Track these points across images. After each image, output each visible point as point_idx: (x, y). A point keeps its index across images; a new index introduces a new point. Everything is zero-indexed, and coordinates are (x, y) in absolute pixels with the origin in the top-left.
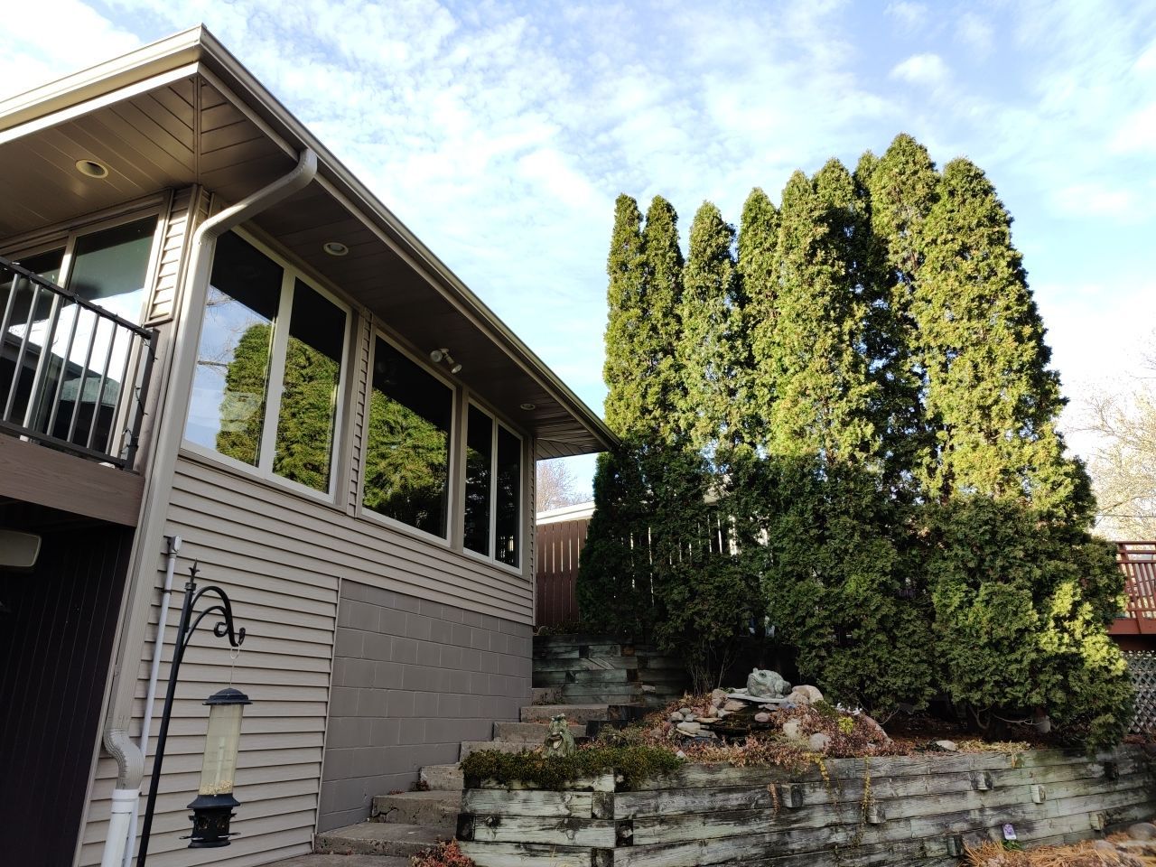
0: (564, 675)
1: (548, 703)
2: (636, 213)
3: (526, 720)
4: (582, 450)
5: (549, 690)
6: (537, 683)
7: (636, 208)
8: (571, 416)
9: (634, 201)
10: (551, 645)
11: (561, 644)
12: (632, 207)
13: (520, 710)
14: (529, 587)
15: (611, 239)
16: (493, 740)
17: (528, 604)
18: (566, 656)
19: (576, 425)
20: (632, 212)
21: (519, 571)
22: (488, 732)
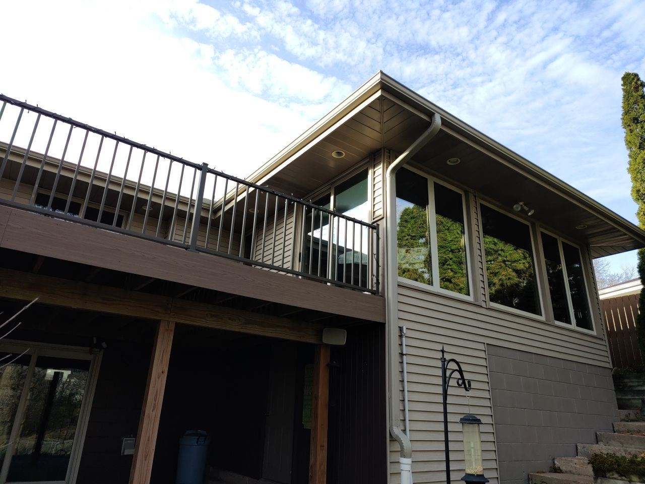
0: (640, 401)
1: (632, 421)
2: (639, 82)
3: (619, 431)
4: (625, 249)
5: (631, 412)
6: (621, 406)
7: (638, 79)
8: (614, 228)
9: (636, 75)
10: (626, 381)
11: (634, 380)
12: (636, 79)
13: (613, 425)
14: (603, 343)
15: (622, 105)
16: (597, 443)
17: (605, 353)
18: (640, 388)
19: (619, 234)
20: (636, 83)
21: (594, 333)
22: (593, 437)
